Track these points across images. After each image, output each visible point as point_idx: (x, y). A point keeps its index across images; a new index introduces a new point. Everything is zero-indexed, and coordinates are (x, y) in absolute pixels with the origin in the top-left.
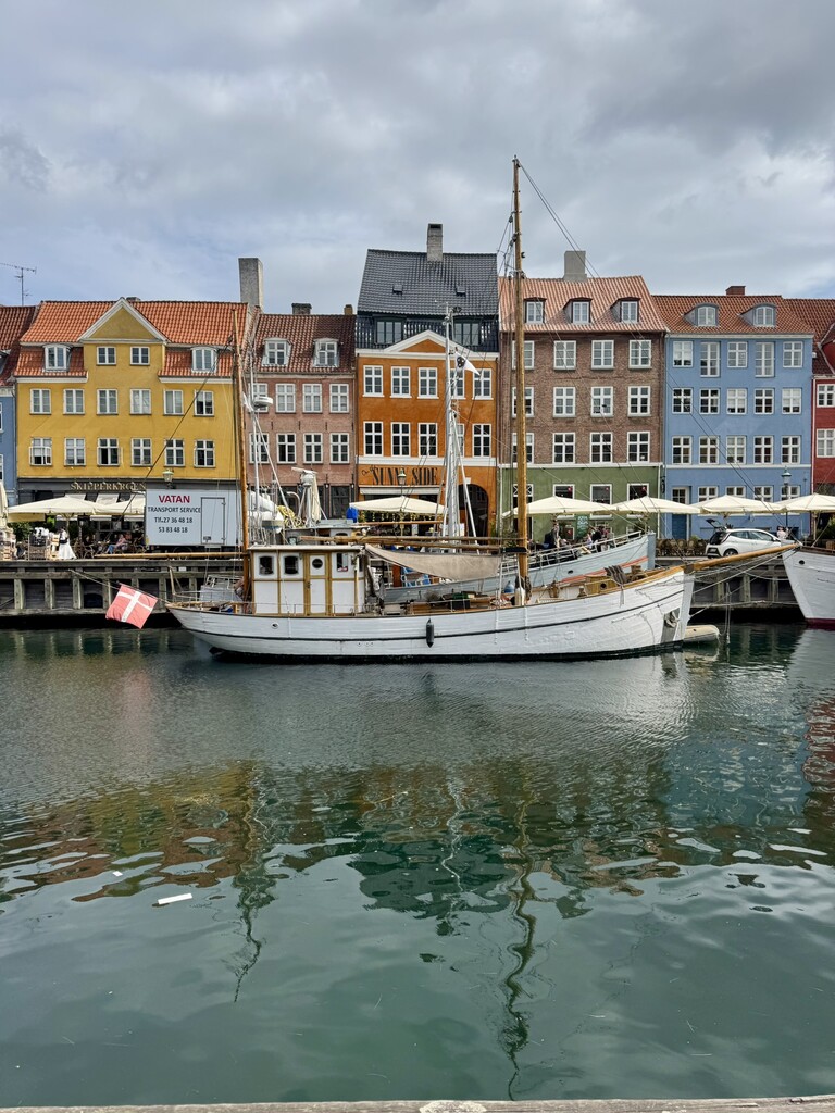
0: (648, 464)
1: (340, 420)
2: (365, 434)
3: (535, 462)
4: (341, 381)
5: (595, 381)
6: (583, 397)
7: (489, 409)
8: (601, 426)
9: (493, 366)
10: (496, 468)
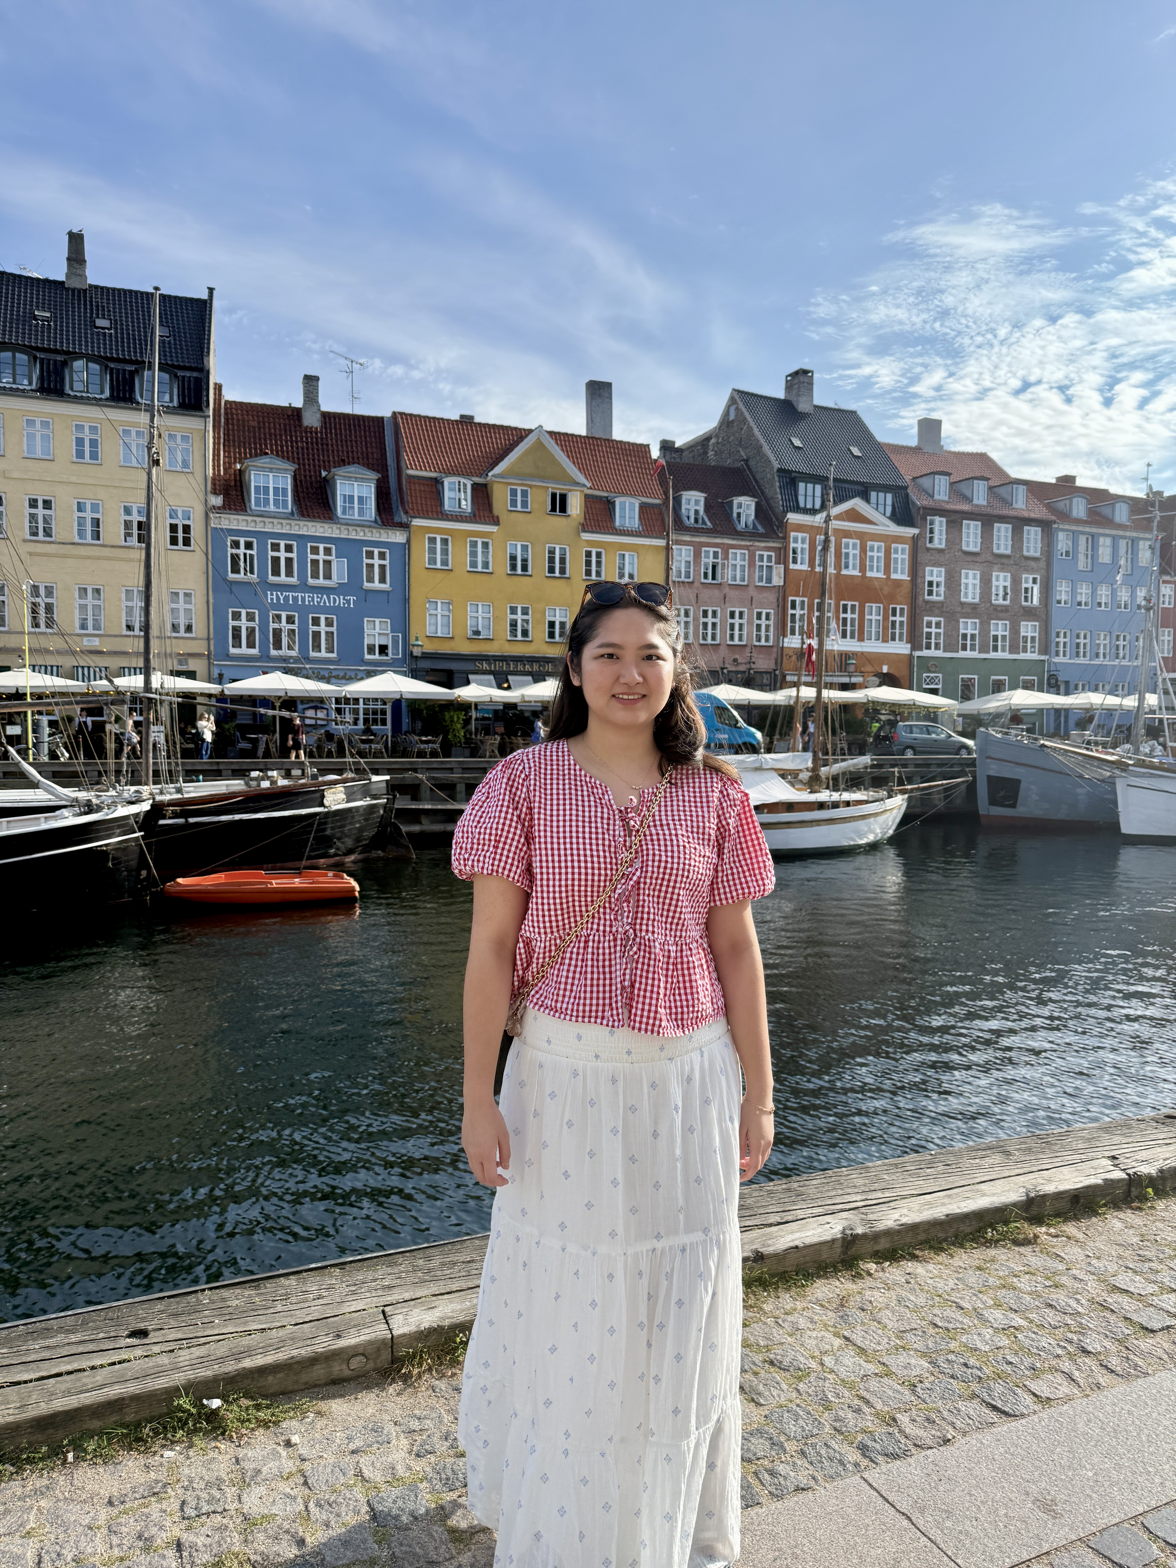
0: (1035, 656)
1: (765, 595)
2: (791, 612)
3: (945, 651)
4: (768, 549)
5: (996, 567)
6: (986, 582)
7: (906, 590)
8: (1001, 615)
9: (910, 542)
10: (911, 656)
